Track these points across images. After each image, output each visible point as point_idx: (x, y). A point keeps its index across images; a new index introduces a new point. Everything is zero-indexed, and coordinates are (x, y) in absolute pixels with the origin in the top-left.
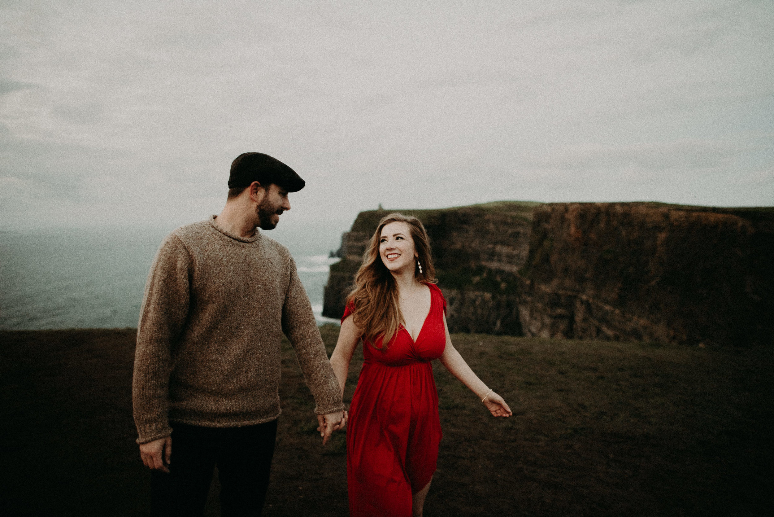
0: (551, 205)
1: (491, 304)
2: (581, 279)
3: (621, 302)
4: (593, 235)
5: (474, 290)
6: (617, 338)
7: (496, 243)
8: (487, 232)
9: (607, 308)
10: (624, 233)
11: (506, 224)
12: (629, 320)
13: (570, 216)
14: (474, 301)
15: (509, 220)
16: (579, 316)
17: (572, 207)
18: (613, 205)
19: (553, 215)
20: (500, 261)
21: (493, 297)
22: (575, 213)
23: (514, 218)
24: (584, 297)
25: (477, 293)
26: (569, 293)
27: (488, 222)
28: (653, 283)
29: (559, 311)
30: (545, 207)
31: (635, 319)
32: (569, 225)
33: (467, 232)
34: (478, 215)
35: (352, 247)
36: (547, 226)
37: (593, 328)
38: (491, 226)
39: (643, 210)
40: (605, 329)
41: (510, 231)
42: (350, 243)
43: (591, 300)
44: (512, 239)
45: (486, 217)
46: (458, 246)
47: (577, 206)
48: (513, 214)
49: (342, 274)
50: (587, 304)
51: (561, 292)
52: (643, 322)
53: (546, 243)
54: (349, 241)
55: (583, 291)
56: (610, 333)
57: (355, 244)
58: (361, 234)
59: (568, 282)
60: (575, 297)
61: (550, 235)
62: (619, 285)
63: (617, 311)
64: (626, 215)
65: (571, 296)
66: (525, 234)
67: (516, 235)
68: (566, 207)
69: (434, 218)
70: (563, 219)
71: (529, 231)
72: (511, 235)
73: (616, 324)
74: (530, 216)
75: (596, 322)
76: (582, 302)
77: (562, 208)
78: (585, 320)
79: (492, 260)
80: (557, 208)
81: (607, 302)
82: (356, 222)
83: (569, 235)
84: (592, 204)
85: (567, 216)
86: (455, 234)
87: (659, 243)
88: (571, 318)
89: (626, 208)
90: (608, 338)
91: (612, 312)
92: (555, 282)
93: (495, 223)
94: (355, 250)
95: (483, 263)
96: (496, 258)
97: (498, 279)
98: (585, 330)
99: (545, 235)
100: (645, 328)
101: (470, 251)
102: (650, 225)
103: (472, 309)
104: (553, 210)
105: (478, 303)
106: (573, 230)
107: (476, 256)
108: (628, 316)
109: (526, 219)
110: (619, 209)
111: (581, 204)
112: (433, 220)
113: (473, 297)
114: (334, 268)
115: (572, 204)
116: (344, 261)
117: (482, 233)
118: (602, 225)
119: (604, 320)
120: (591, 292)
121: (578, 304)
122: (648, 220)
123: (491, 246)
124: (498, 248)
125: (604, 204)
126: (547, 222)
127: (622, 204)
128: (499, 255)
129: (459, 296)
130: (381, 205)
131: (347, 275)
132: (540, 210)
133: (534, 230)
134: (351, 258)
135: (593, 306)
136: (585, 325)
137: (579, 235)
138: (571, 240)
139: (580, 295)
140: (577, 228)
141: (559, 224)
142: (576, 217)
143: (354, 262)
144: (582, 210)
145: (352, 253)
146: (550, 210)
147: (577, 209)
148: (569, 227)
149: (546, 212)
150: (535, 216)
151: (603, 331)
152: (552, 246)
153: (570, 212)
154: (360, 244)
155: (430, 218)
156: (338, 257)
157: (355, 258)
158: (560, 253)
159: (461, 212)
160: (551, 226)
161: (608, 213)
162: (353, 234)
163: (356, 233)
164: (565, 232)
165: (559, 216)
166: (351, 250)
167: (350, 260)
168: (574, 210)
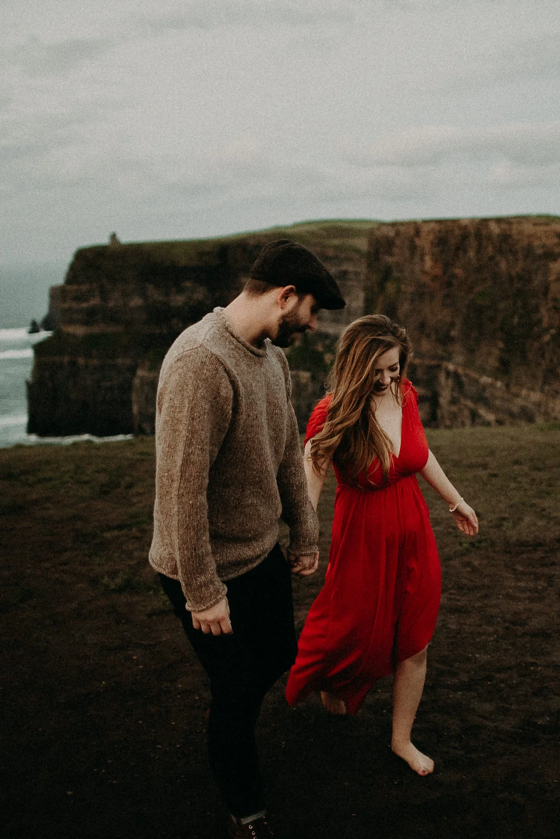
0: (394, 224)
1: (310, 389)
2: (445, 340)
3: (504, 369)
4: (458, 271)
6: (500, 422)
9: (485, 380)
10: (503, 265)
11: (325, 258)
12: (517, 396)
13: (425, 242)
16: (444, 399)
17: (425, 228)
18: (485, 221)
19: (398, 242)
21: (313, 378)
22: (431, 237)
23: (336, 247)
24: (451, 367)
26: (428, 362)
28: (547, 338)
30: (385, 230)
31: (524, 392)
32: (422, 256)
35: (69, 310)
36: (389, 259)
37: (466, 413)
39: (528, 228)
40: (482, 411)
42: (66, 305)
43: (460, 371)
47: (432, 225)
48: (336, 242)
49: (56, 359)
50: (456, 376)
51: (417, 361)
52: (536, 396)
53: (391, 287)
54: (65, 301)
55: (449, 359)
56: (491, 417)
57: (75, 305)
58: (85, 288)
59: (425, 345)
60: (439, 367)
61: (396, 274)
62: (501, 345)
63: (499, 384)
64: (505, 237)
65: (430, 367)
66: (357, 274)
67: (344, 275)
68: (416, 227)
70: (413, 248)
71: (362, 268)
73: (498, 403)
74: (362, 244)
75: (469, 403)
76: (448, 373)
77: (412, 231)
78: (454, 401)
80: (402, 229)
81: (483, 371)
82: (73, 268)
83: (424, 273)
84: (455, 221)
85: (418, 242)
87: (552, 278)
88: (434, 400)
89: (503, 226)
90: (488, 424)
91: (492, 385)
94: (76, 316)
97: (320, 348)
98: (454, 416)
99: (387, 274)
100: (538, 405)
102: (539, 252)
104: (398, 234)
106: (428, 263)
108: (514, 389)
109: (357, 251)
110: (495, 229)
111: (439, 222)
112: (206, 258)
114: (39, 348)
115: (426, 222)
116: (58, 336)
118: (472, 254)
119: (481, 399)
120: (459, 359)
121: (442, 378)
122: (536, 243)
125: (472, 220)
126: (389, 252)
127: (499, 220)
130: (114, 237)
131: (66, 359)
132: (378, 233)
133: (370, 266)
134: (71, 329)
135: (464, 379)
136: (454, 409)
137: (438, 271)
138: (426, 279)
139: (445, 364)
140: (435, 260)
141: (408, 255)
142: (432, 243)
143: (74, 336)
144: (440, 232)
145: (71, 322)
146: (392, 234)
147: (433, 230)
148: (422, 259)
149: (387, 237)
150: (370, 244)
151: (480, 416)
152: (398, 291)
153: (423, 234)
154: (84, 305)
155: (201, 254)
156: (47, 329)
157: (79, 330)
158: (412, 301)
159: (252, 242)
160: (395, 259)
161: (478, 235)
162: (69, 287)
163: (75, 287)
164: (417, 268)
165: (407, 243)
166: (69, 317)
167: (68, 334)
168: (429, 232)
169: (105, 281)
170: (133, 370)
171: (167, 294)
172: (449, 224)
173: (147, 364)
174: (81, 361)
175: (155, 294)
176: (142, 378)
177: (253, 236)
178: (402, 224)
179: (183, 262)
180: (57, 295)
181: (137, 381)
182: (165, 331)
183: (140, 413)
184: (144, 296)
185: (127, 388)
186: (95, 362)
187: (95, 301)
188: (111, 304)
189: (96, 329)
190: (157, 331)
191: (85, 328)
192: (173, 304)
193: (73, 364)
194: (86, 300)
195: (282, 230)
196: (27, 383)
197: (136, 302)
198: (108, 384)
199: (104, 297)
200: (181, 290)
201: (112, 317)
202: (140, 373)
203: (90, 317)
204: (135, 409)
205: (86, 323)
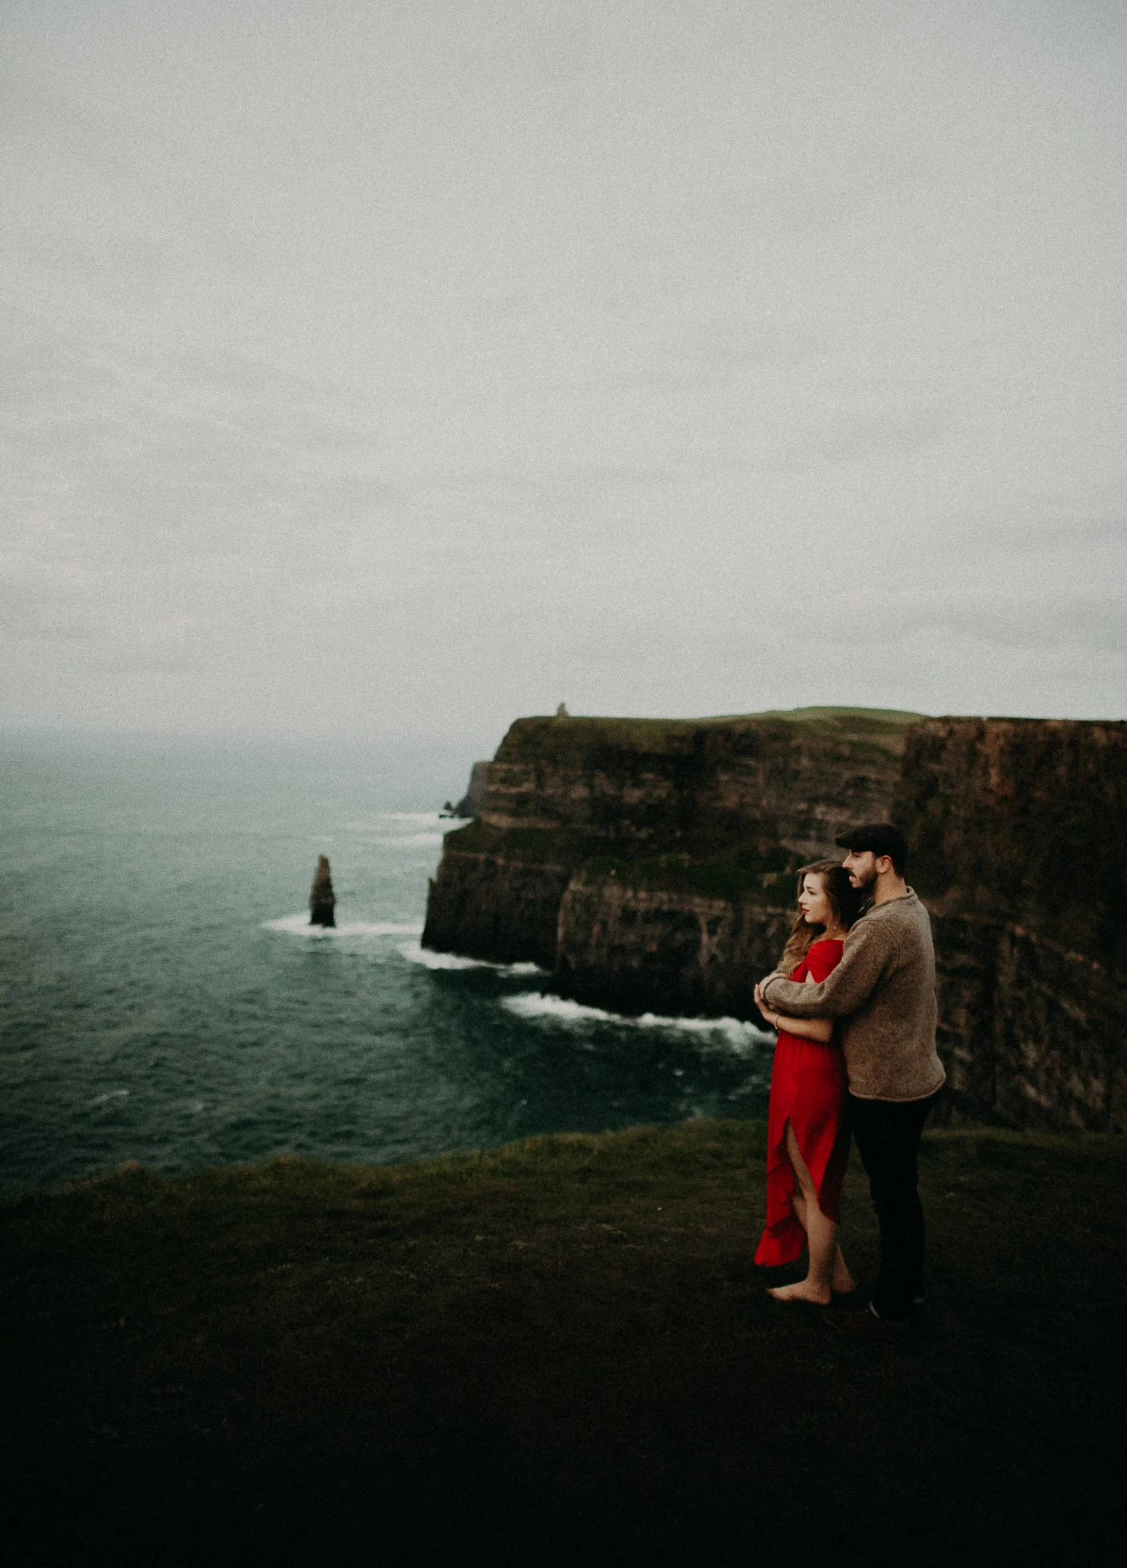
0: (945, 720)
2: (1013, 890)
3: (1104, 945)
4: (1039, 794)
5: (763, 905)
7: (814, 800)
8: (796, 775)
9: (1072, 955)
10: (1110, 791)
11: (839, 758)
12: (1125, 987)
13: (989, 749)
14: (763, 927)
15: (845, 751)
16: (1007, 975)
17: (994, 729)
18: (1084, 727)
19: (950, 745)
20: (821, 840)
22: (1001, 741)
23: (856, 746)
24: (1019, 931)
25: (770, 910)
26: (984, 919)
27: (798, 751)
29: (962, 959)
30: (931, 726)
32: (985, 768)
33: (750, 772)
34: (775, 737)
35: (496, 795)
36: (935, 767)
37: (1040, 1002)
38: (805, 762)
40: (1066, 1005)
41: (847, 775)
42: (492, 788)
43: (1034, 938)
44: (850, 792)
45: (794, 743)
46: (731, 802)
47: (1004, 726)
48: (854, 737)
49: (471, 856)
50: (1026, 945)
51: (967, 917)
53: (934, 807)
54: (491, 780)
55: (1018, 920)
56: (1078, 1014)
57: (503, 789)
58: (517, 768)
59: (982, 894)
60: (1000, 928)
61: (943, 790)
62: (1102, 907)
63: (1095, 965)
64: (1116, 751)
65: (988, 927)
66: (879, 782)
67: (861, 783)
68: (979, 727)
69: (682, 739)
70: (973, 755)
71: (892, 776)
72: (848, 785)
73: (1092, 994)
74: (897, 745)
75: (1044, 988)
76: (1014, 939)
77: (973, 731)
78: (1020, 983)
79: (806, 837)
80: (956, 727)
81: (1070, 943)
82: (507, 741)
83: (988, 791)
84: (1040, 722)
85: (979, 747)
86: (724, 777)
88: (988, 977)
89: (1114, 734)
91: (1084, 966)
92: (953, 894)
93: (812, 756)
94: (501, 803)
95: (785, 843)
96: (813, 833)
99: (930, 788)
101: (757, 814)
103: (757, 945)
104: (951, 732)
105: (771, 931)
106: (994, 779)
107: (770, 826)
109: (885, 752)
110: (1100, 738)
111: (1014, 722)
112: (676, 744)
113: (763, 919)
114: (452, 840)
115: (993, 720)
116: (477, 824)
117: (784, 776)
118: (1062, 771)
119: (1064, 984)
120: (1034, 920)
121: (1005, 947)
123: (803, 806)
124: (819, 811)
125: (1065, 722)
126: (937, 758)
127: (1106, 726)
128: (821, 826)
129: (729, 915)
130: (562, 706)
131: (482, 857)
132: (921, 732)
133: (906, 774)
134: (494, 819)
135: (1039, 951)
136: (1021, 994)
137: (1009, 791)
138: (991, 801)
139: (1010, 925)
140: (1004, 773)
141: (964, 767)
142: (1002, 751)
143: (498, 828)
144: (1016, 735)
145: (495, 810)
146: (942, 734)
147: (1005, 734)
148: (986, 773)
149: (935, 738)
150: (909, 743)
151: (1061, 1009)
152: (947, 812)
153: (990, 737)
154: (514, 791)
155: (670, 738)
156: (463, 816)
157: (503, 821)
158: (966, 832)
159: (740, 728)
160: (945, 768)
161: (1073, 744)
162: (498, 766)
163: (505, 766)
164: (978, 784)
165: (964, 748)
166: (492, 802)
167: (490, 825)
168: (998, 737)
169: (544, 762)
170: (564, 881)
171: (621, 788)
172: (1031, 726)
173: (584, 874)
174: (500, 861)
175: (605, 785)
176: (574, 893)
177: (742, 720)
178: (958, 720)
179: (646, 747)
180: (481, 773)
181: (567, 896)
182: (612, 835)
183: (566, 940)
184: (591, 787)
185: (553, 904)
186: (520, 865)
187: (527, 787)
188: (549, 791)
189: (524, 823)
190: (602, 833)
191: (513, 819)
192: (627, 799)
193: (491, 863)
194: (519, 784)
195: (783, 717)
196: (431, 881)
197: (579, 792)
198: (531, 896)
199: (540, 783)
200: (637, 784)
201: (546, 809)
202: (573, 886)
203: (519, 805)
204: (561, 932)
205: (514, 813)
